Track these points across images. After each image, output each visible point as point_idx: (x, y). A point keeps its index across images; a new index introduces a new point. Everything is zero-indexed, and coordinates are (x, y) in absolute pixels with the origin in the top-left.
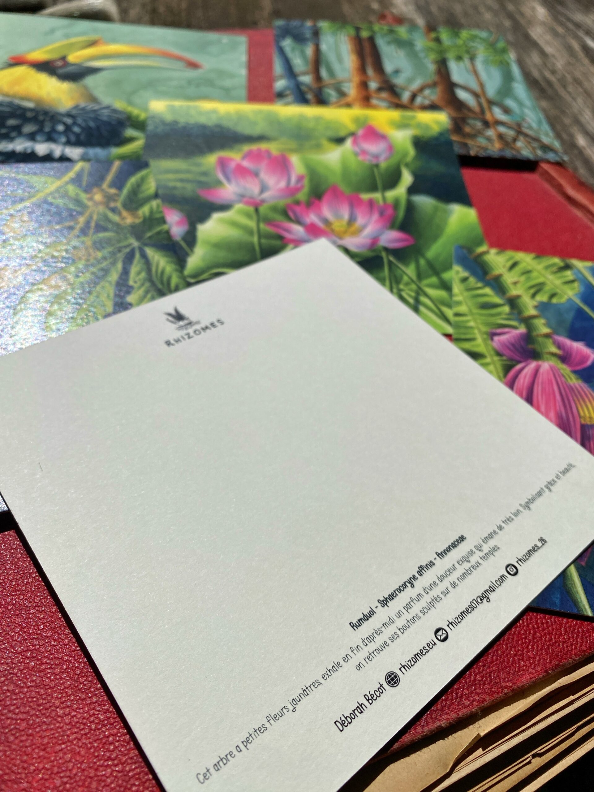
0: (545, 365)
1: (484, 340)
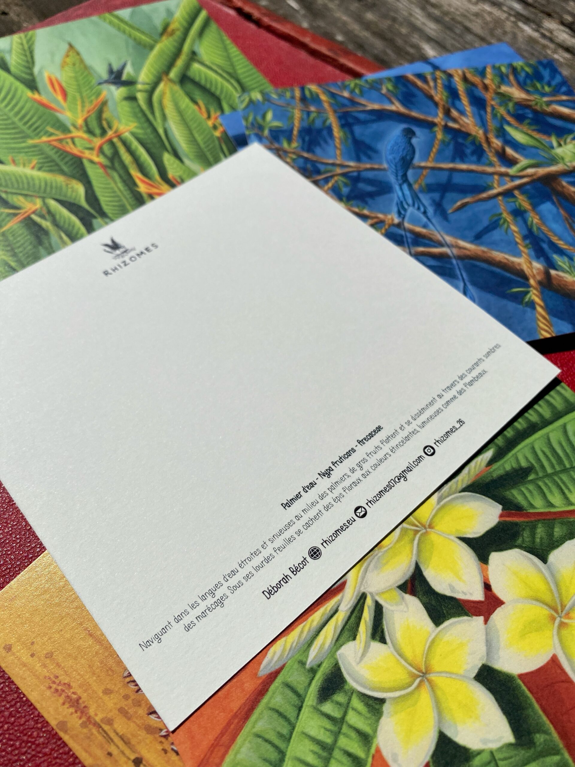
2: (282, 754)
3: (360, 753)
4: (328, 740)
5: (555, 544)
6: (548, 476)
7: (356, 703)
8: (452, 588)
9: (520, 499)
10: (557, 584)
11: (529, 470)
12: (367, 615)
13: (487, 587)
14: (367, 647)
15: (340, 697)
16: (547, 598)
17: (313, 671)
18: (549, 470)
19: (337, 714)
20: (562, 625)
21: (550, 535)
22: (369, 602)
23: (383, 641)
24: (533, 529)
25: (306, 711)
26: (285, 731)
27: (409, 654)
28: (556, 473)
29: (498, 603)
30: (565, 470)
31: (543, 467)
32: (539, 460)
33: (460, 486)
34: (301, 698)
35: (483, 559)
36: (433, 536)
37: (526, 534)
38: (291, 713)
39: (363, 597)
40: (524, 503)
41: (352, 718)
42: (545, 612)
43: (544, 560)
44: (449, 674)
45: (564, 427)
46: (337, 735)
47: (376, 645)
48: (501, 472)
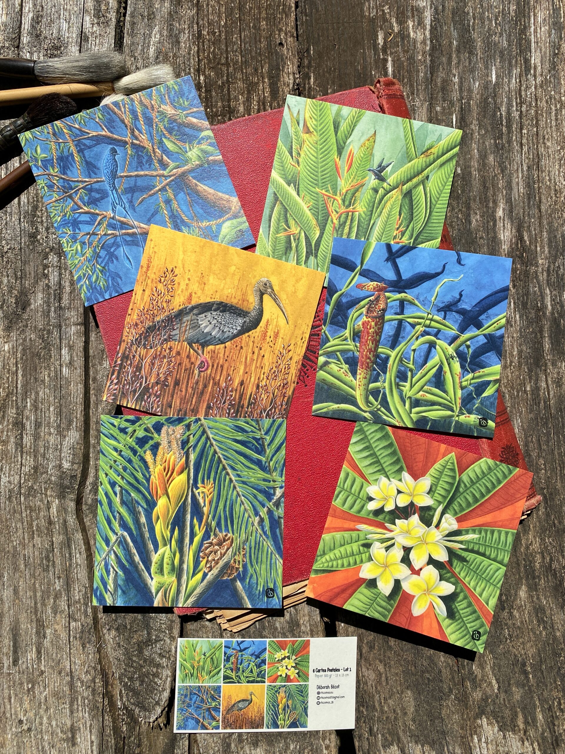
2: (344, 545)
3: (358, 563)
4: (355, 553)
5: (447, 580)
6: (469, 568)
7: (367, 554)
8: (413, 560)
9: (455, 564)
10: (436, 587)
11: (467, 562)
12: (389, 543)
13: (421, 569)
14: (382, 548)
15: (366, 549)
16: (430, 587)
17: (366, 539)
18: (471, 567)
19: (362, 551)
20: (425, 594)
21: (449, 578)
22: (393, 541)
23: (386, 551)
24: (448, 572)
25: (356, 544)
26: (349, 542)
27: (388, 559)
28: (472, 570)
29: (419, 574)
30: (475, 572)
31: (471, 565)
32: (473, 562)
33: (446, 545)
34: (358, 540)
35: (428, 564)
36: (424, 546)
37: (445, 571)
38: (354, 540)
39: (393, 539)
40: (454, 566)
41: (363, 555)
42: (426, 588)
43: (440, 580)
44: (391, 573)
45: (492, 564)
46: (357, 554)
47: (384, 550)
48: (460, 554)
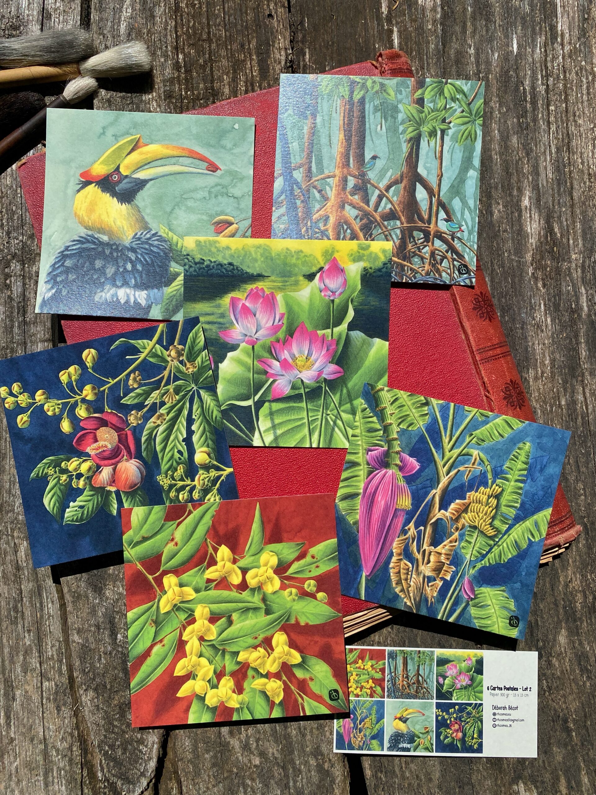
0: (390, 472)
1: (363, 454)
